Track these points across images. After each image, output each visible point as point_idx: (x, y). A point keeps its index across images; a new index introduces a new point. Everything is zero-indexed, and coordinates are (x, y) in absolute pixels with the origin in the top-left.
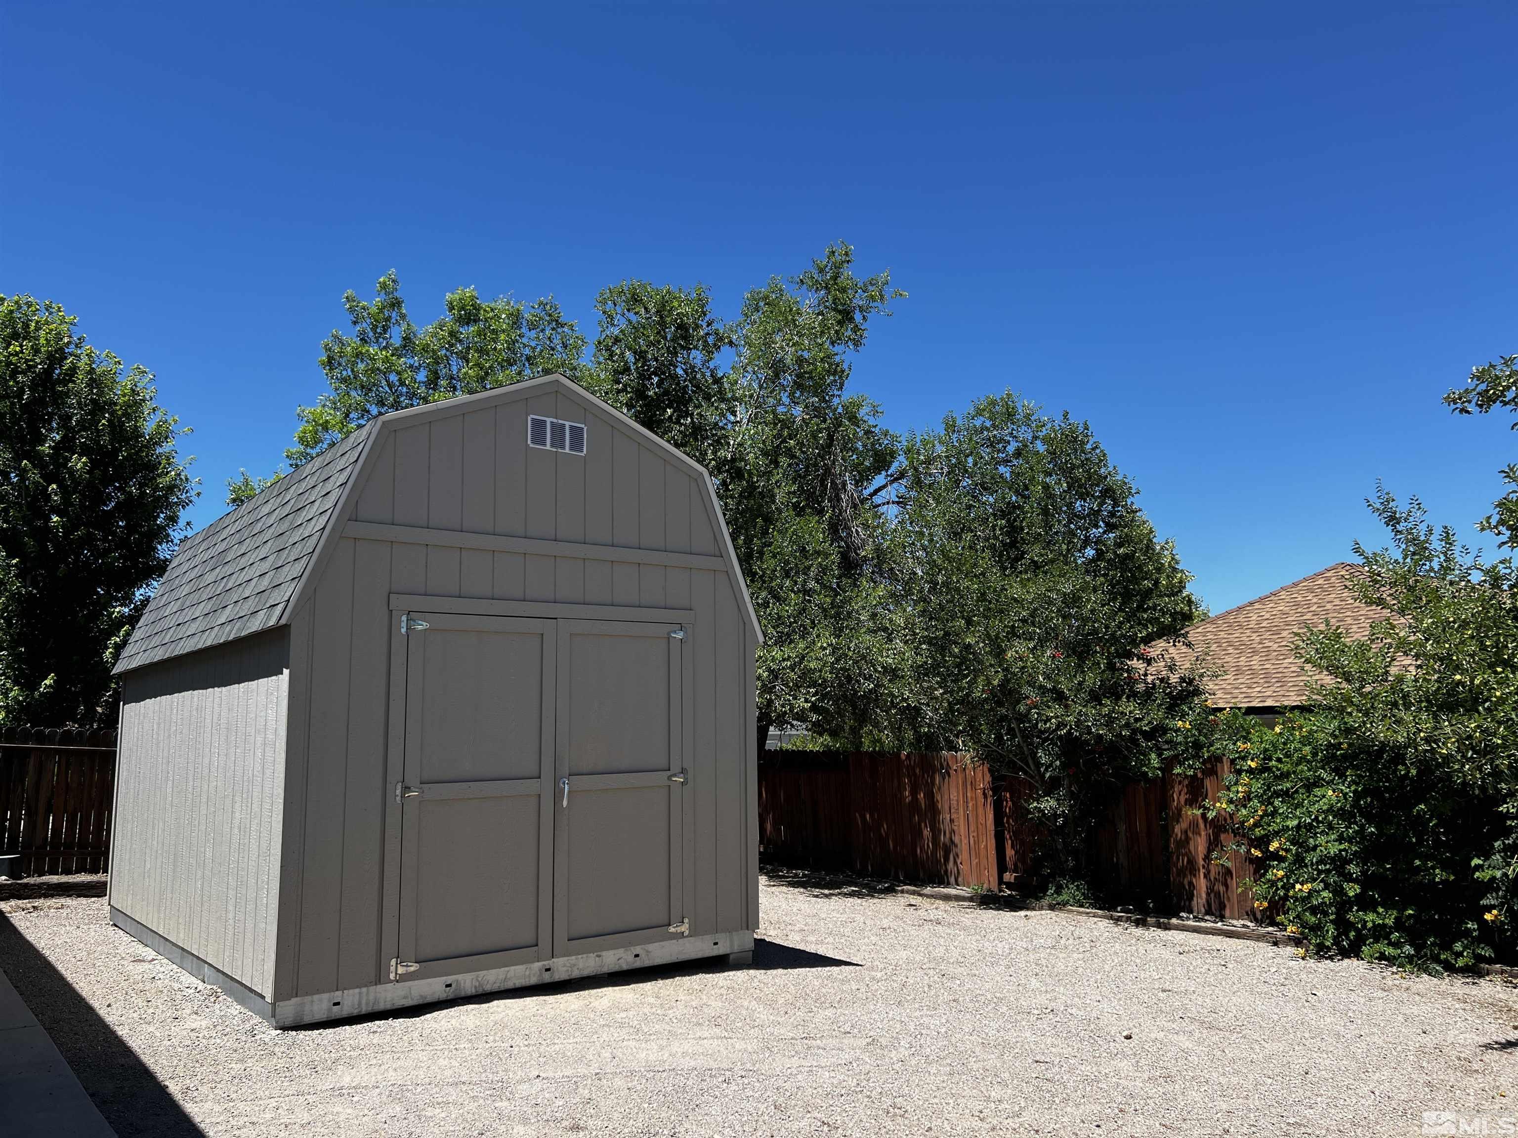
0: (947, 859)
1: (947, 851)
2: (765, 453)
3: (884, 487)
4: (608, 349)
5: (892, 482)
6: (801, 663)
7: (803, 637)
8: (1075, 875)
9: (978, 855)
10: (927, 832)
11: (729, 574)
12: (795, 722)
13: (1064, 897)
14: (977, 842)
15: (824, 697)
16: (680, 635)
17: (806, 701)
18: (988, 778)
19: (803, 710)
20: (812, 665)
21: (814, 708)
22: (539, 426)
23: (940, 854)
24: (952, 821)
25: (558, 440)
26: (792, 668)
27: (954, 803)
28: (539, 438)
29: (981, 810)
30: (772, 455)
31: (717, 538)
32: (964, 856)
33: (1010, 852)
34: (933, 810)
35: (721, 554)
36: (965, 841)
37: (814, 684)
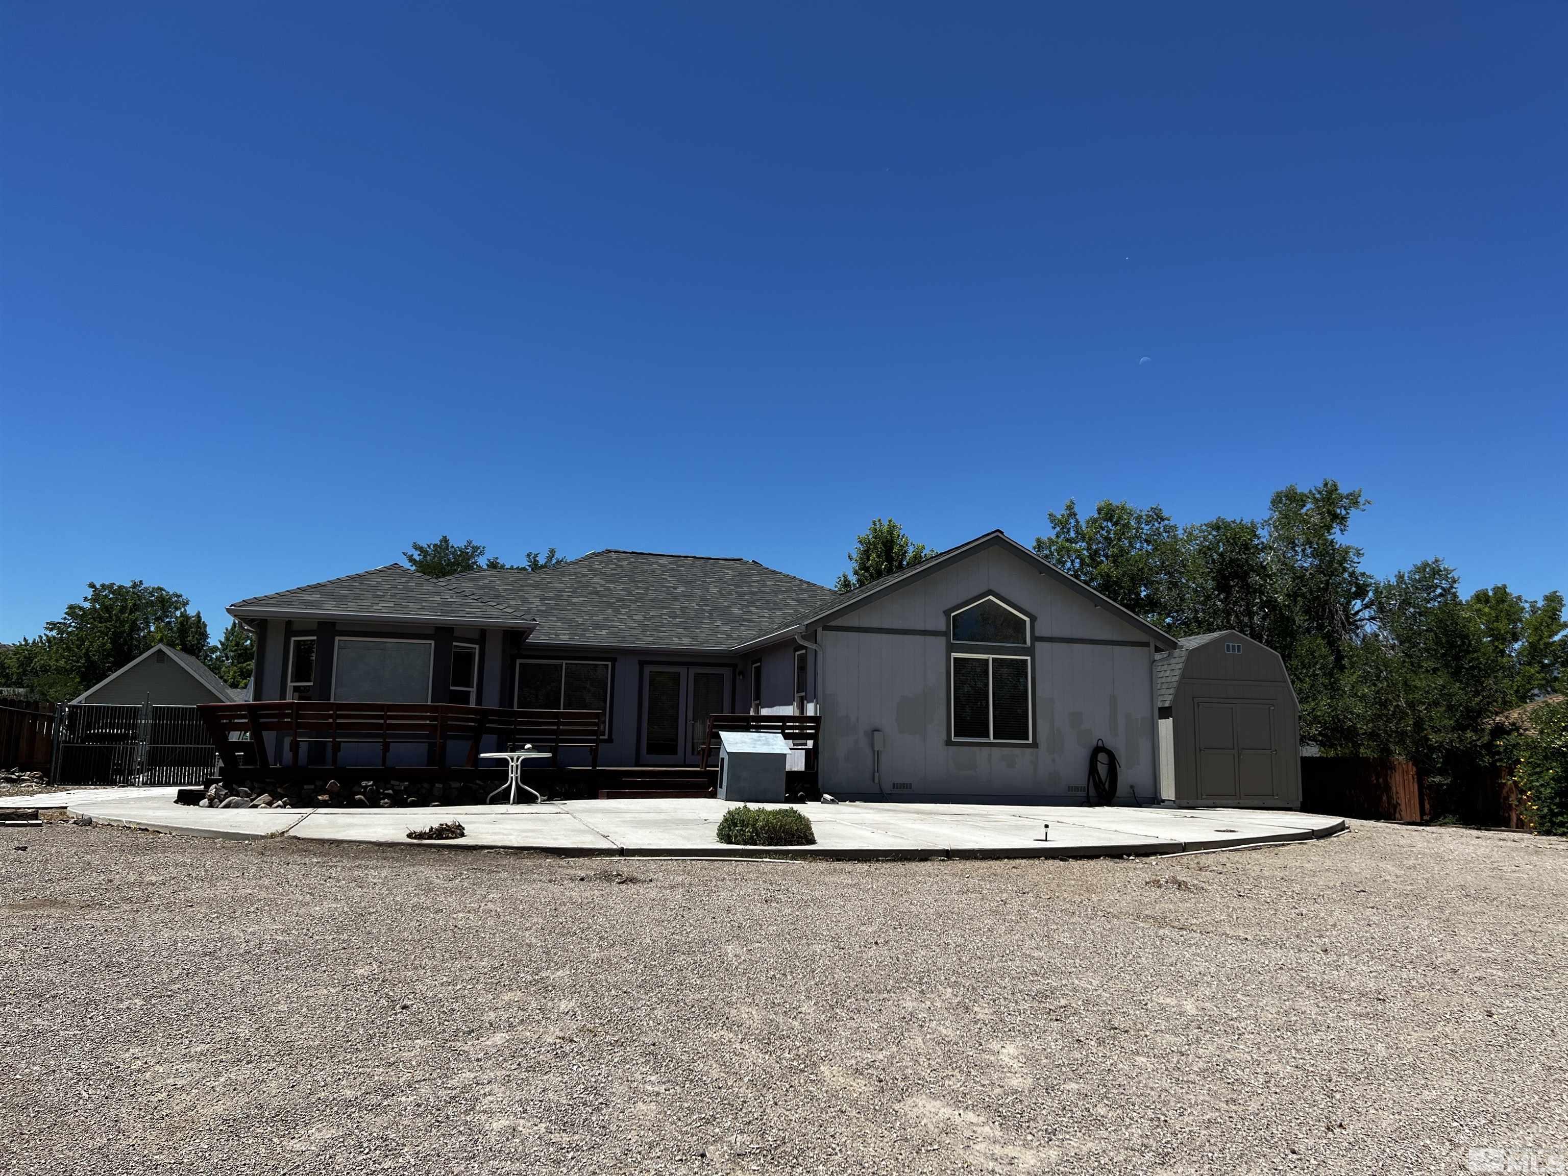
0: (1395, 812)
1: (1395, 807)
2: (1288, 595)
3: (1361, 610)
4: (1205, 553)
5: (1365, 608)
6: (1312, 712)
7: (1314, 700)
8: (1454, 813)
9: (1410, 806)
10: (1384, 798)
11: (1288, 687)
12: (1310, 742)
13: (1446, 820)
14: (1410, 800)
15: (1326, 728)
16: (1272, 708)
17: (1316, 730)
18: (1414, 769)
19: (1315, 734)
20: (1319, 714)
21: (1320, 734)
22: (1228, 646)
23: (1392, 810)
24: (1397, 793)
25: (1234, 650)
26: (1308, 715)
27: (1398, 782)
28: (1228, 650)
29: (1411, 784)
30: (1293, 596)
31: (1284, 676)
32: (1403, 807)
33: (1427, 806)
34: (1387, 788)
35: (1285, 681)
36: (1403, 800)
37: (1319, 722)
